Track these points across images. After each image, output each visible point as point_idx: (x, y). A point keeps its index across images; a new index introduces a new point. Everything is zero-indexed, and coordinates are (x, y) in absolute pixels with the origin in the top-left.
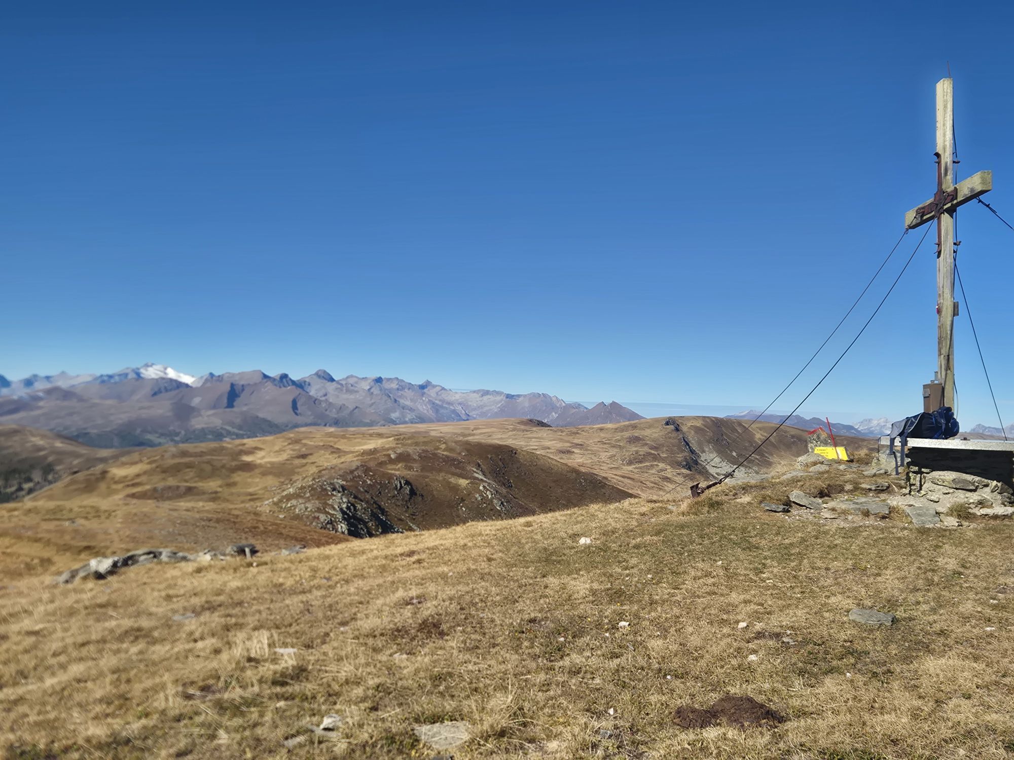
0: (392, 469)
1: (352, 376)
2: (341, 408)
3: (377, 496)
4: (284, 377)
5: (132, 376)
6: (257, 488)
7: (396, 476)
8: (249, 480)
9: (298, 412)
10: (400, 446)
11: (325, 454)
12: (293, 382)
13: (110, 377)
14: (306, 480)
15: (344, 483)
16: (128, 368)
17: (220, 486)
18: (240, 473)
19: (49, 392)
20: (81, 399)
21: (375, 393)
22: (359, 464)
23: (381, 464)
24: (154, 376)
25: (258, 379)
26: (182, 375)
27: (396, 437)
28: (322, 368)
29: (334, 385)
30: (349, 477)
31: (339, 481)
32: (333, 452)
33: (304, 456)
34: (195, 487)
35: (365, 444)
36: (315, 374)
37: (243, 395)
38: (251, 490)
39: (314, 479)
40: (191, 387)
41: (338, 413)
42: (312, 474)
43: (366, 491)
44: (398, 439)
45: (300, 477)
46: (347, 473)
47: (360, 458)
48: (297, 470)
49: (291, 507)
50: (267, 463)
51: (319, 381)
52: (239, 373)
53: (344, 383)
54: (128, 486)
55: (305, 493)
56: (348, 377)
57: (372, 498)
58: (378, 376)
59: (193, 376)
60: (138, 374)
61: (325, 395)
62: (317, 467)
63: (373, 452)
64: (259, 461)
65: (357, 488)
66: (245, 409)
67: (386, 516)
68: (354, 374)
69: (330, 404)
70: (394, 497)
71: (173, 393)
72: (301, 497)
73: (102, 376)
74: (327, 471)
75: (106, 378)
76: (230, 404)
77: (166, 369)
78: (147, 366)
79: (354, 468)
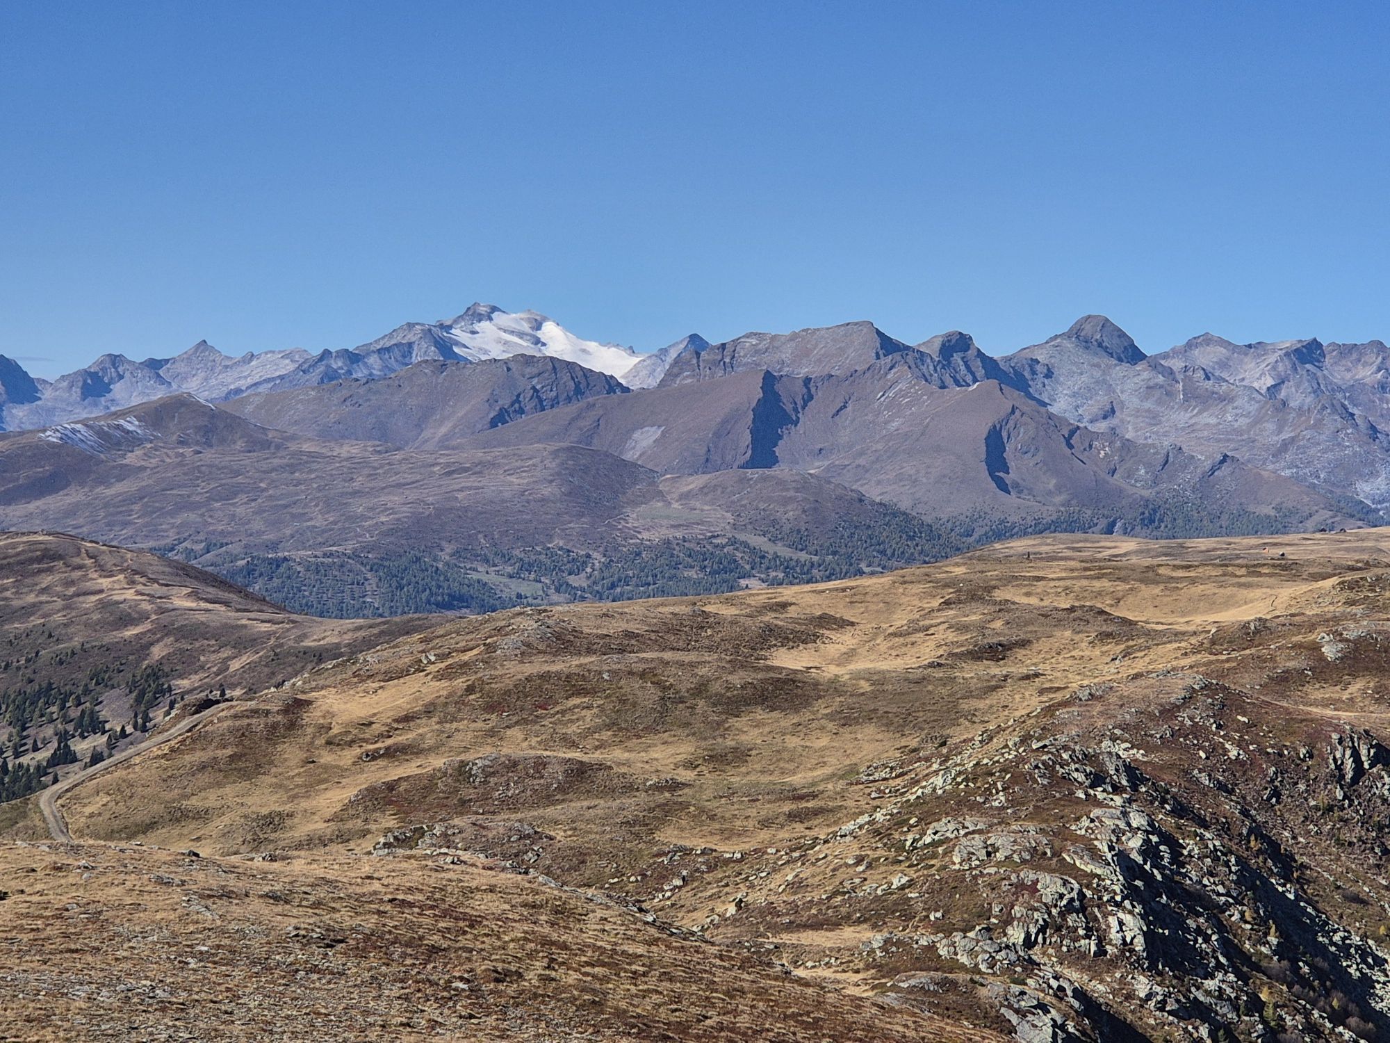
0: (1325, 704)
1: (1207, 340)
2: (1168, 462)
3: (1267, 806)
4: (958, 344)
5: (424, 352)
6: (819, 773)
7: (1337, 728)
8: (793, 742)
9: (1009, 478)
10: (1358, 610)
11: (1075, 644)
12: (991, 366)
13: (353, 358)
14: (997, 743)
15: (1139, 754)
16: (410, 326)
17: (690, 765)
18: (760, 714)
19: (157, 416)
20: (259, 442)
21: (1293, 404)
22: (1196, 680)
23: (1284, 681)
24: (497, 352)
25: (861, 354)
26: (592, 346)
27: (1348, 577)
28: (1094, 312)
29: (1142, 373)
30: (1160, 731)
31: (1121, 749)
32: (1104, 637)
33: (997, 652)
34: (601, 766)
35: (1228, 603)
36: (1067, 335)
37: (807, 420)
38: (797, 780)
39: (1025, 739)
40: (626, 390)
41: (1155, 482)
42: (1021, 722)
43: (1221, 787)
44: (1352, 586)
45: (976, 732)
46: (1151, 715)
47: (1205, 657)
48: (965, 705)
49: (934, 844)
50: (857, 676)
51: (1086, 358)
52: (794, 337)
53: (1176, 364)
54: (373, 756)
55: (988, 793)
56: (1190, 345)
57: (1245, 813)
58: (1308, 338)
59: (632, 351)
60: (445, 347)
61: (1110, 413)
62: (1042, 692)
63: (1255, 633)
64: (831, 671)
65: (1186, 772)
66: (815, 468)
67: (1301, 882)
68: (1215, 333)
69: (1127, 446)
70: (1330, 809)
71: (566, 411)
72: (974, 807)
73: (326, 354)
74: (1075, 709)
75: (337, 364)
76: (763, 455)
77: (538, 327)
78: (474, 315)
79: (1177, 695)
